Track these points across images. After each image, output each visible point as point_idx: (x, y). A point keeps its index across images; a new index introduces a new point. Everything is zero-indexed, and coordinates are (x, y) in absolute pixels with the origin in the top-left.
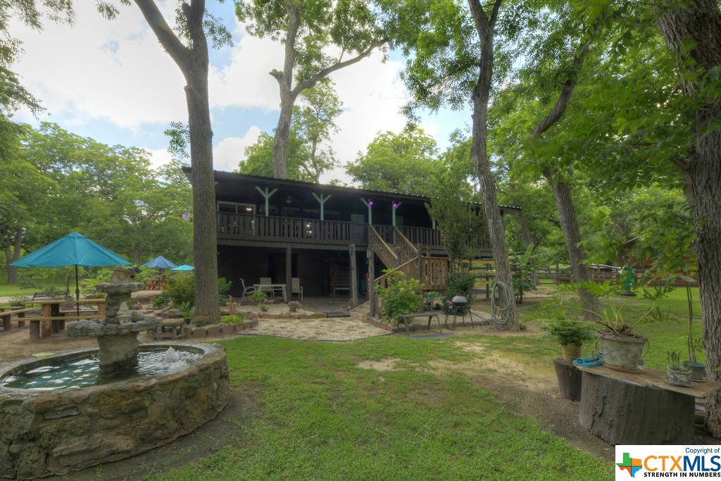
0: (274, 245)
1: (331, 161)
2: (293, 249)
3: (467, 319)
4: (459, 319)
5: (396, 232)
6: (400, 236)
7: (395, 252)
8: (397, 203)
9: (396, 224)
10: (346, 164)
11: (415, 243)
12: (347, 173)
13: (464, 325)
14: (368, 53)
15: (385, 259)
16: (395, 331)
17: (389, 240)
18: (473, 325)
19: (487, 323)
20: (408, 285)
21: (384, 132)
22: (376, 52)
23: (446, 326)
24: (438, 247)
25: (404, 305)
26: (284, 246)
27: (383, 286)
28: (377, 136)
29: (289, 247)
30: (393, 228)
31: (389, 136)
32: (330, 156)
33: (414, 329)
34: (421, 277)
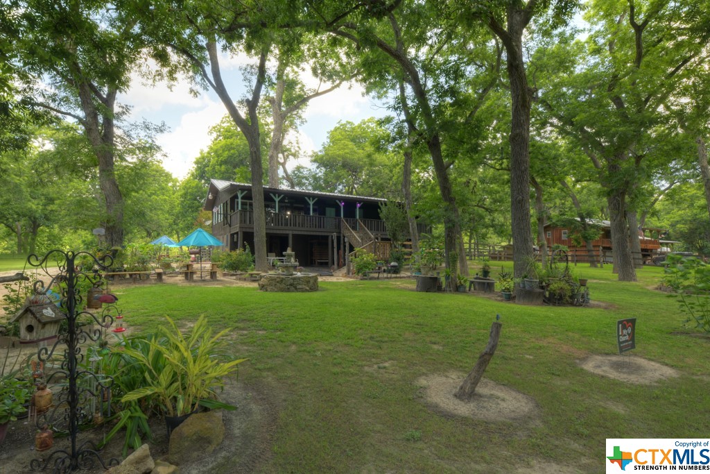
0: (281, 232)
1: (297, 149)
2: (293, 235)
3: (398, 275)
4: (394, 275)
5: (360, 224)
6: (361, 226)
7: (359, 237)
8: (360, 203)
9: (359, 218)
10: (311, 153)
11: (371, 230)
12: (311, 161)
13: (396, 278)
14: (338, 86)
15: (354, 243)
16: (362, 279)
17: (354, 228)
18: (401, 278)
19: (409, 277)
20: (368, 257)
21: (344, 122)
22: (345, 84)
23: (387, 278)
24: (384, 233)
25: (366, 267)
26: (287, 232)
27: (353, 257)
28: (338, 125)
29: (290, 233)
30: (357, 220)
31: (348, 126)
32: (297, 145)
33: (371, 279)
34: (375, 252)
